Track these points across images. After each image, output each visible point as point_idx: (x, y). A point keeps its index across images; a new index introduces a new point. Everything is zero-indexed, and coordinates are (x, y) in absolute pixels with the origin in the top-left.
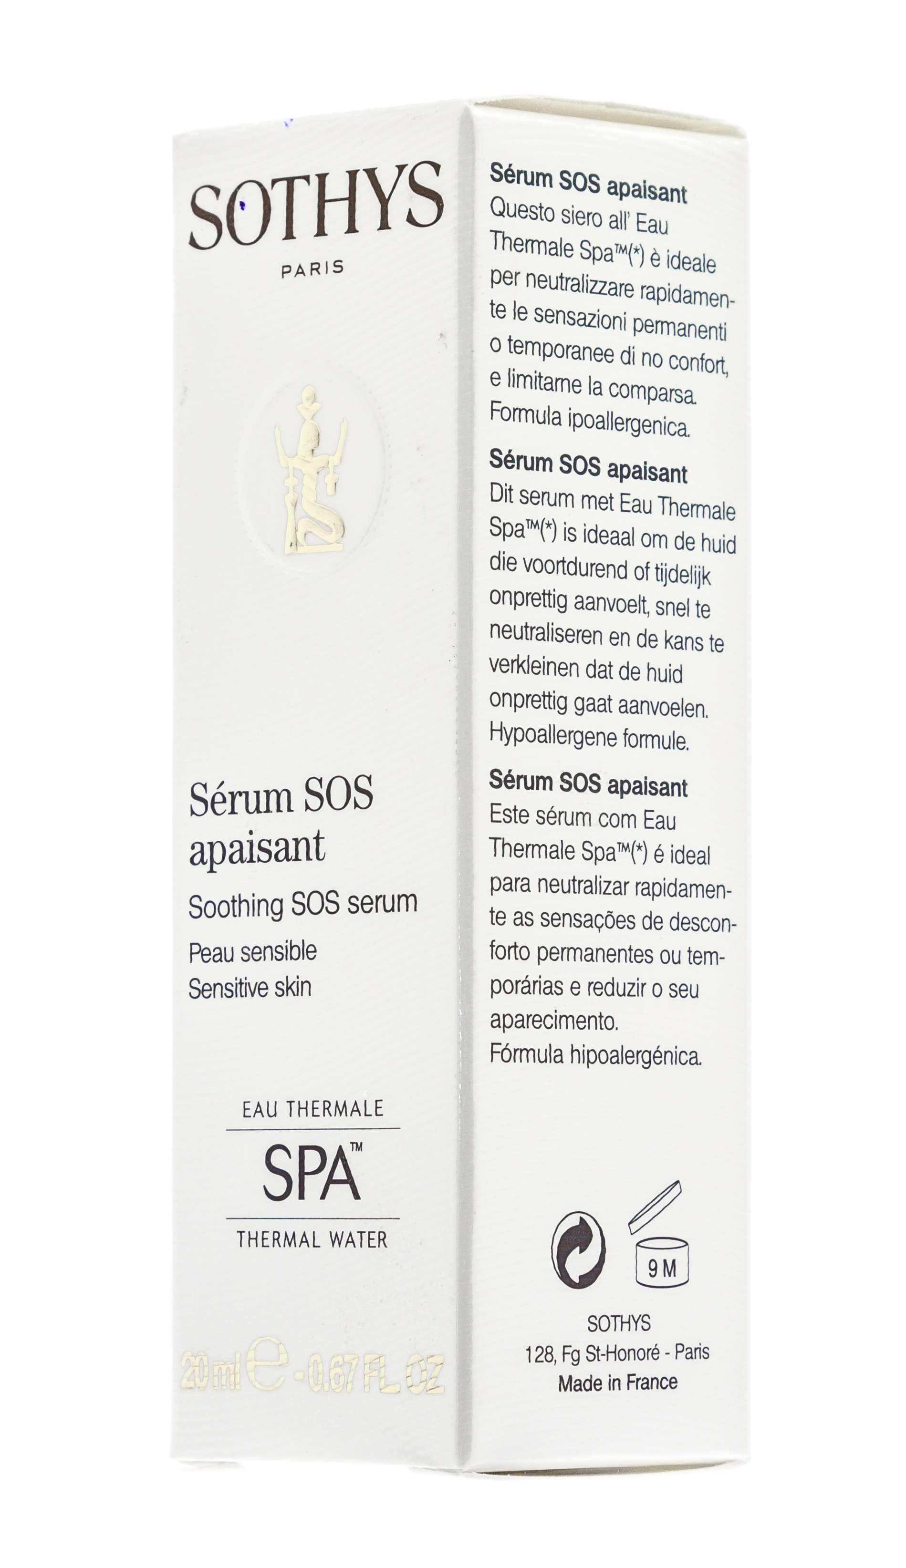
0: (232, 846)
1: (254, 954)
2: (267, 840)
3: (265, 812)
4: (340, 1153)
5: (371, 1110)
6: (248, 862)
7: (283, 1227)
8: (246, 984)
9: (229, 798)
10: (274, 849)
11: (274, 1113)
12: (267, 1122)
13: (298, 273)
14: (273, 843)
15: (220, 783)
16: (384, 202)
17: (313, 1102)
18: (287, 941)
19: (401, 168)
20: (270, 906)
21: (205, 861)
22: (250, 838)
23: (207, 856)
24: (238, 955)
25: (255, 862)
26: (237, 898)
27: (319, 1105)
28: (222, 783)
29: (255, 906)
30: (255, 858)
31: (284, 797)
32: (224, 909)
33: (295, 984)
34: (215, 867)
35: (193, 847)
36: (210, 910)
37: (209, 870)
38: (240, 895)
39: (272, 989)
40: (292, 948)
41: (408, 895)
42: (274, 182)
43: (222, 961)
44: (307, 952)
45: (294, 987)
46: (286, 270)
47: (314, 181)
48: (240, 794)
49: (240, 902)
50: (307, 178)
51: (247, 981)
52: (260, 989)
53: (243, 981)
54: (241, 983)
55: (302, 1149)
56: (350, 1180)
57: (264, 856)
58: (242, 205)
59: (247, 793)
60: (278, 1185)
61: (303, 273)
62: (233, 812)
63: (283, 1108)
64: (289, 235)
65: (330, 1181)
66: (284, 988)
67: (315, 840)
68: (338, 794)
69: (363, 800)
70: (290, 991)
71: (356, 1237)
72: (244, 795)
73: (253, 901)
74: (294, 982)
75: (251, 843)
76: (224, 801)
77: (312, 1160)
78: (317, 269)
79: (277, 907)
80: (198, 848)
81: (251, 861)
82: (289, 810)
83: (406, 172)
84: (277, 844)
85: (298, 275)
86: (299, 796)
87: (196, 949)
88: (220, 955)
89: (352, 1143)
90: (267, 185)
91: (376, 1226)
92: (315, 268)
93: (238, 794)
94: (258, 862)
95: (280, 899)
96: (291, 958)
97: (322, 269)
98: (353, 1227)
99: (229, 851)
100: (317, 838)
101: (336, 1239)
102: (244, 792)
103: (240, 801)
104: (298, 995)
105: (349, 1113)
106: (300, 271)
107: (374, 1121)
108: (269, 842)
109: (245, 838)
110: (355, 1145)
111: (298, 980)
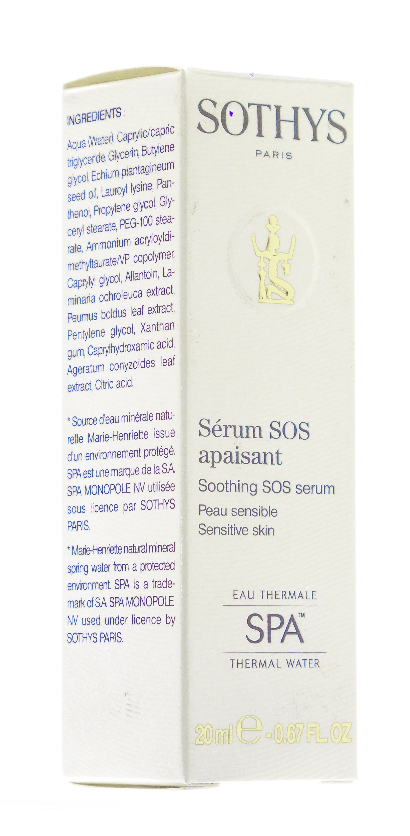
0: (225, 454)
1: (238, 512)
2: (247, 453)
3: (245, 437)
4: (292, 619)
5: (309, 596)
6: (235, 463)
7: (258, 657)
8: (234, 528)
9: (223, 428)
10: (251, 457)
11: (252, 597)
12: (248, 601)
13: (265, 155)
14: (251, 454)
15: (218, 420)
16: (315, 128)
17: (276, 591)
18: (259, 506)
19: (323, 111)
20: (249, 488)
21: (209, 461)
22: (237, 450)
23: (210, 458)
24: (229, 512)
25: (240, 463)
26: (229, 482)
27: (280, 593)
28: (220, 420)
29: (240, 487)
30: (240, 461)
31: (257, 430)
32: (220, 487)
33: (265, 530)
34: (215, 465)
35: (201, 453)
36: (212, 487)
37: (211, 466)
38: (230, 481)
39: (251, 531)
40: (262, 510)
41: (329, 486)
42: (249, 105)
43: (219, 515)
44: (271, 512)
45: (264, 531)
46: (258, 153)
47: (274, 109)
48: (231, 427)
49: (231, 485)
50: (269, 106)
51: (235, 527)
52: (243, 531)
53: (233, 526)
54: (231, 527)
55: (269, 616)
56: (298, 632)
57: (246, 461)
58: (231, 113)
59: (234, 427)
60: (255, 635)
61: (268, 155)
62: (226, 436)
63: (258, 594)
64: (260, 134)
65: (286, 633)
66: (258, 531)
67: (276, 454)
68: (290, 430)
69: (304, 435)
70: (261, 533)
71: (302, 663)
72: (233, 427)
73: (239, 484)
74: (264, 528)
75: (237, 453)
76: (220, 429)
77: (275, 622)
78: (277, 155)
79: (253, 488)
80: (204, 454)
81: (237, 462)
82: (260, 437)
83: (326, 114)
84: (253, 455)
85: (265, 156)
86: (266, 431)
87: (203, 508)
88: (219, 512)
89: (299, 613)
90: (246, 106)
91: (313, 657)
92: (275, 154)
93: (229, 426)
94: (242, 463)
95: (255, 484)
96: (262, 515)
97: (280, 156)
98: (301, 657)
99: (224, 457)
100: (278, 453)
101: (290, 663)
102: (233, 426)
103: (230, 431)
104: (266, 535)
105: (297, 597)
106: (267, 154)
107: (311, 602)
108: (249, 453)
109: (234, 450)
110: (300, 614)
111: (266, 527)
